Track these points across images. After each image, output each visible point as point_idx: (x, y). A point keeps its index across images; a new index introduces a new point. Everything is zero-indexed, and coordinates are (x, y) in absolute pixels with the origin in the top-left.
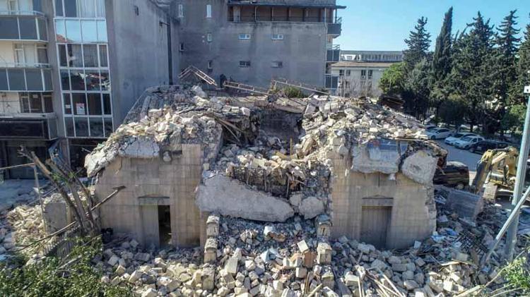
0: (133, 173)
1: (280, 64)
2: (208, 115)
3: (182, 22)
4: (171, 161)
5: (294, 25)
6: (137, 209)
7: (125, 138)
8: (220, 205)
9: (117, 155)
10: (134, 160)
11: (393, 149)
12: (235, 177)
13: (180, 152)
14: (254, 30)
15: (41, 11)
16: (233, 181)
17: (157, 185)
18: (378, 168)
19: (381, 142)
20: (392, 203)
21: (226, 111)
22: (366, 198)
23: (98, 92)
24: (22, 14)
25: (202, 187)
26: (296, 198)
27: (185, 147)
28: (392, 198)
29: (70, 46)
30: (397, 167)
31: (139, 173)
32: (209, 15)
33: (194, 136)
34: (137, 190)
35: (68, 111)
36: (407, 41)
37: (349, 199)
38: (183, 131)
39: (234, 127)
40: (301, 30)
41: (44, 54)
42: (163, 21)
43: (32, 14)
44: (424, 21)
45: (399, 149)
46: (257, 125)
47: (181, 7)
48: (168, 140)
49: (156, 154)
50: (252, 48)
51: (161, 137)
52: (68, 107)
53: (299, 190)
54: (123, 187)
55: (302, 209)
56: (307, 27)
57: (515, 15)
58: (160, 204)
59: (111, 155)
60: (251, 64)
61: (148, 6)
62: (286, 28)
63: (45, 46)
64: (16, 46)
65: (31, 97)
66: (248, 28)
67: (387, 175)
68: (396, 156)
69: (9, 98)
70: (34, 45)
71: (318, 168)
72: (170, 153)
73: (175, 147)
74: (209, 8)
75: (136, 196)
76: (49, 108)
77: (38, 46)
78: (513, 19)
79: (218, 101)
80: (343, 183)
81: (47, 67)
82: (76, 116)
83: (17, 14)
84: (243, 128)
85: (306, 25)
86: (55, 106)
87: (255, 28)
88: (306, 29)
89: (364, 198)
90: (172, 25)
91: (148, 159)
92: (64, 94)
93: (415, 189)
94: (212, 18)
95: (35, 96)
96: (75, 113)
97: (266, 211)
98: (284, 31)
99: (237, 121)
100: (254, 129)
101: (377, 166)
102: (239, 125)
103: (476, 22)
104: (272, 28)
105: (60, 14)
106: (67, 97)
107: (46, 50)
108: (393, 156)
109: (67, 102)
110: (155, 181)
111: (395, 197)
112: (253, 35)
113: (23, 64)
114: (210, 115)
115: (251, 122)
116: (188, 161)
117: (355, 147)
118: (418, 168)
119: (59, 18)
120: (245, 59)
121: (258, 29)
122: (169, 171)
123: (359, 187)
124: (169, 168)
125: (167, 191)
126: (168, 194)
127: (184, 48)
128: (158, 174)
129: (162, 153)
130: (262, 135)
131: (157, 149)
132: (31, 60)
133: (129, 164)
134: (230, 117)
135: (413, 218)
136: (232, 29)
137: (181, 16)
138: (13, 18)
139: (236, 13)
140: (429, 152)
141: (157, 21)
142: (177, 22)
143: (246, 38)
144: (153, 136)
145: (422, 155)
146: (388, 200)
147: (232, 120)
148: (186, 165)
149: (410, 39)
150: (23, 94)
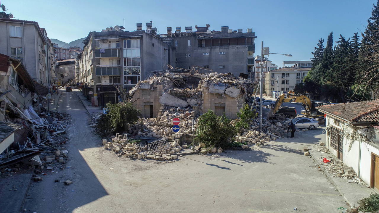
0: (143, 94)
1: (224, 67)
2: (168, 78)
3: (177, 49)
4: (154, 90)
5: (230, 47)
6: (143, 106)
7: (141, 84)
8: (166, 102)
9: (138, 88)
10: (143, 90)
11: (223, 86)
12: (171, 94)
13: (156, 88)
14: (210, 50)
15: (119, 47)
16: (171, 95)
17: (149, 98)
18: (217, 92)
19: (219, 84)
20: (225, 105)
21: (174, 77)
22: (216, 104)
23: (136, 75)
24: (113, 48)
25: (161, 97)
26: (189, 100)
27: (158, 86)
28: (225, 104)
29: (128, 59)
30: (224, 92)
31: (144, 95)
32: (189, 44)
33: (161, 83)
34: (144, 100)
35: (125, 83)
36: (313, 53)
37: (210, 104)
38: (158, 81)
39: (177, 82)
40: (234, 49)
41: (119, 62)
42: (166, 48)
43: (116, 48)
44: (322, 41)
45: (225, 86)
46: (186, 82)
47: (176, 42)
48: (153, 84)
49: (149, 88)
50: (209, 59)
51: (151, 83)
52: (125, 81)
53: (190, 97)
54: (139, 98)
55: (190, 103)
56: (237, 48)
57: (357, 35)
58: (150, 105)
59: (136, 88)
60: (209, 67)
61: (158, 42)
62: (227, 48)
63: (119, 59)
64: (110, 59)
65: (113, 78)
66: (208, 50)
67: (222, 95)
68: (224, 88)
69: (106, 79)
70: (116, 59)
71: (199, 92)
72: (154, 88)
73: (155, 86)
74: (189, 41)
75: (143, 102)
76: (119, 82)
77: (117, 59)
78: (357, 37)
79: (172, 74)
80: (208, 98)
81: (120, 66)
82: (128, 85)
83: (111, 48)
84: (180, 83)
85: (237, 47)
86: (121, 81)
87: (211, 49)
88: (237, 49)
89: (215, 104)
90: (171, 50)
91: (147, 90)
92: (125, 76)
93: (233, 100)
94: (191, 46)
95: (115, 78)
96: (128, 84)
97: (180, 104)
98: (225, 50)
99: (178, 80)
100: (184, 83)
101: (217, 91)
102: (178, 81)
103: (341, 40)
104: (220, 49)
105: (125, 47)
106: (125, 77)
107: (119, 61)
108: (223, 88)
109: (125, 79)
110: (149, 97)
111: (226, 103)
112: (210, 53)
113: (111, 66)
114: (169, 78)
115: (183, 81)
116: (159, 91)
117: (210, 85)
118: (231, 92)
119: (125, 49)
120: (206, 64)
121: (213, 50)
122: (153, 94)
123: (213, 100)
124: (153, 92)
125: (152, 100)
126: (153, 102)
127: (178, 60)
128: (150, 95)
129: (151, 88)
130: (187, 86)
131: (150, 86)
132: (114, 64)
133: (141, 91)
134: (175, 78)
135: (233, 111)
136: (200, 51)
137: (176, 46)
138: (110, 50)
139: (204, 43)
140: (236, 87)
141: (163, 48)
142: (174, 49)
143: (207, 54)
144: (149, 83)
145: (234, 88)
146: (224, 105)
147: (176, 80)
148: (158, 92)
149: (315, 52)
150: (110, 77)
